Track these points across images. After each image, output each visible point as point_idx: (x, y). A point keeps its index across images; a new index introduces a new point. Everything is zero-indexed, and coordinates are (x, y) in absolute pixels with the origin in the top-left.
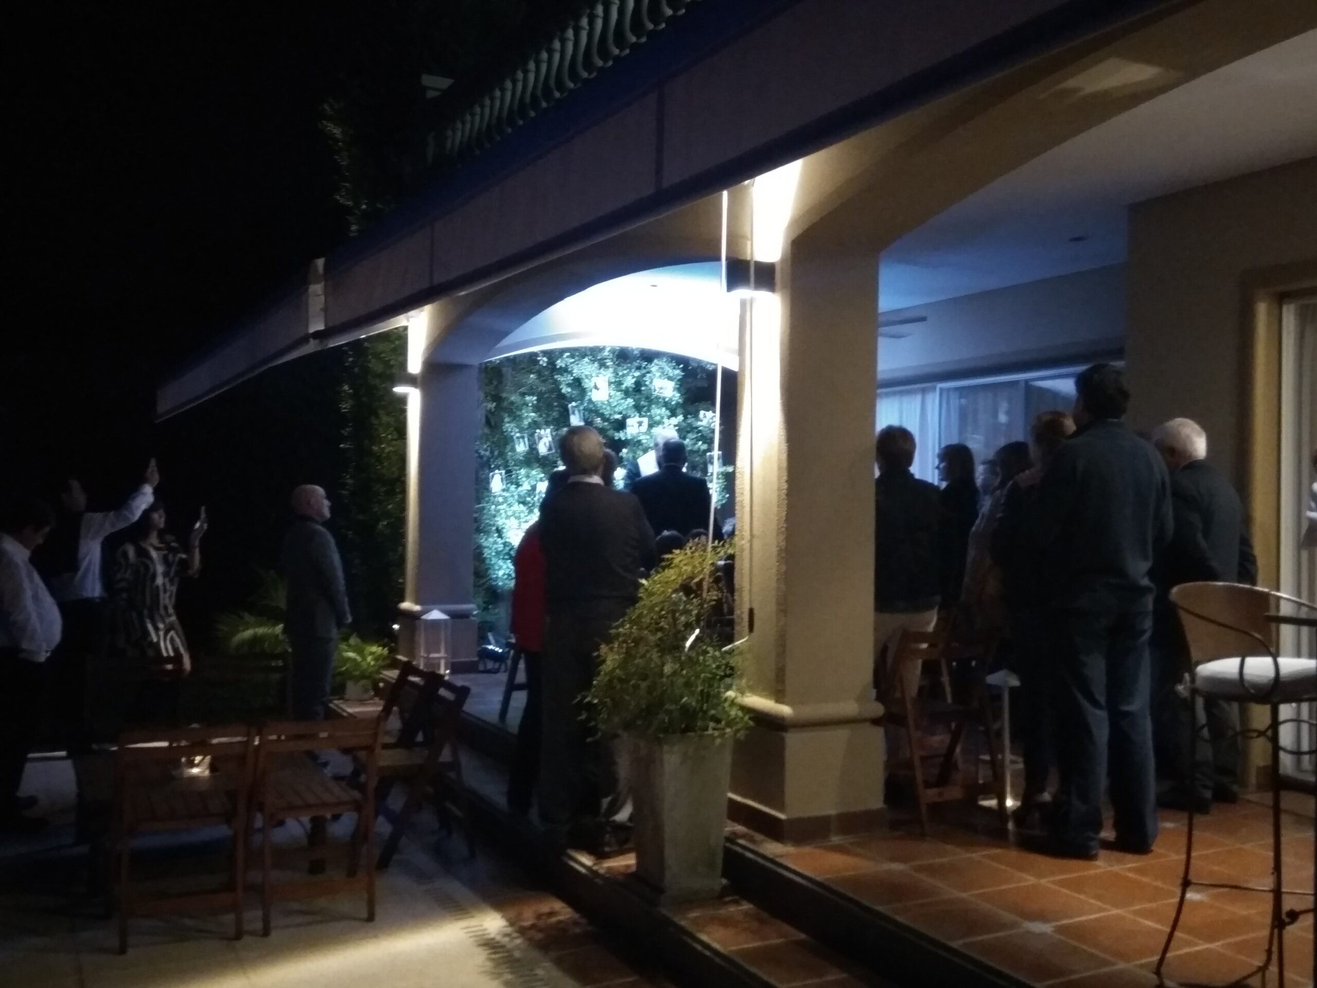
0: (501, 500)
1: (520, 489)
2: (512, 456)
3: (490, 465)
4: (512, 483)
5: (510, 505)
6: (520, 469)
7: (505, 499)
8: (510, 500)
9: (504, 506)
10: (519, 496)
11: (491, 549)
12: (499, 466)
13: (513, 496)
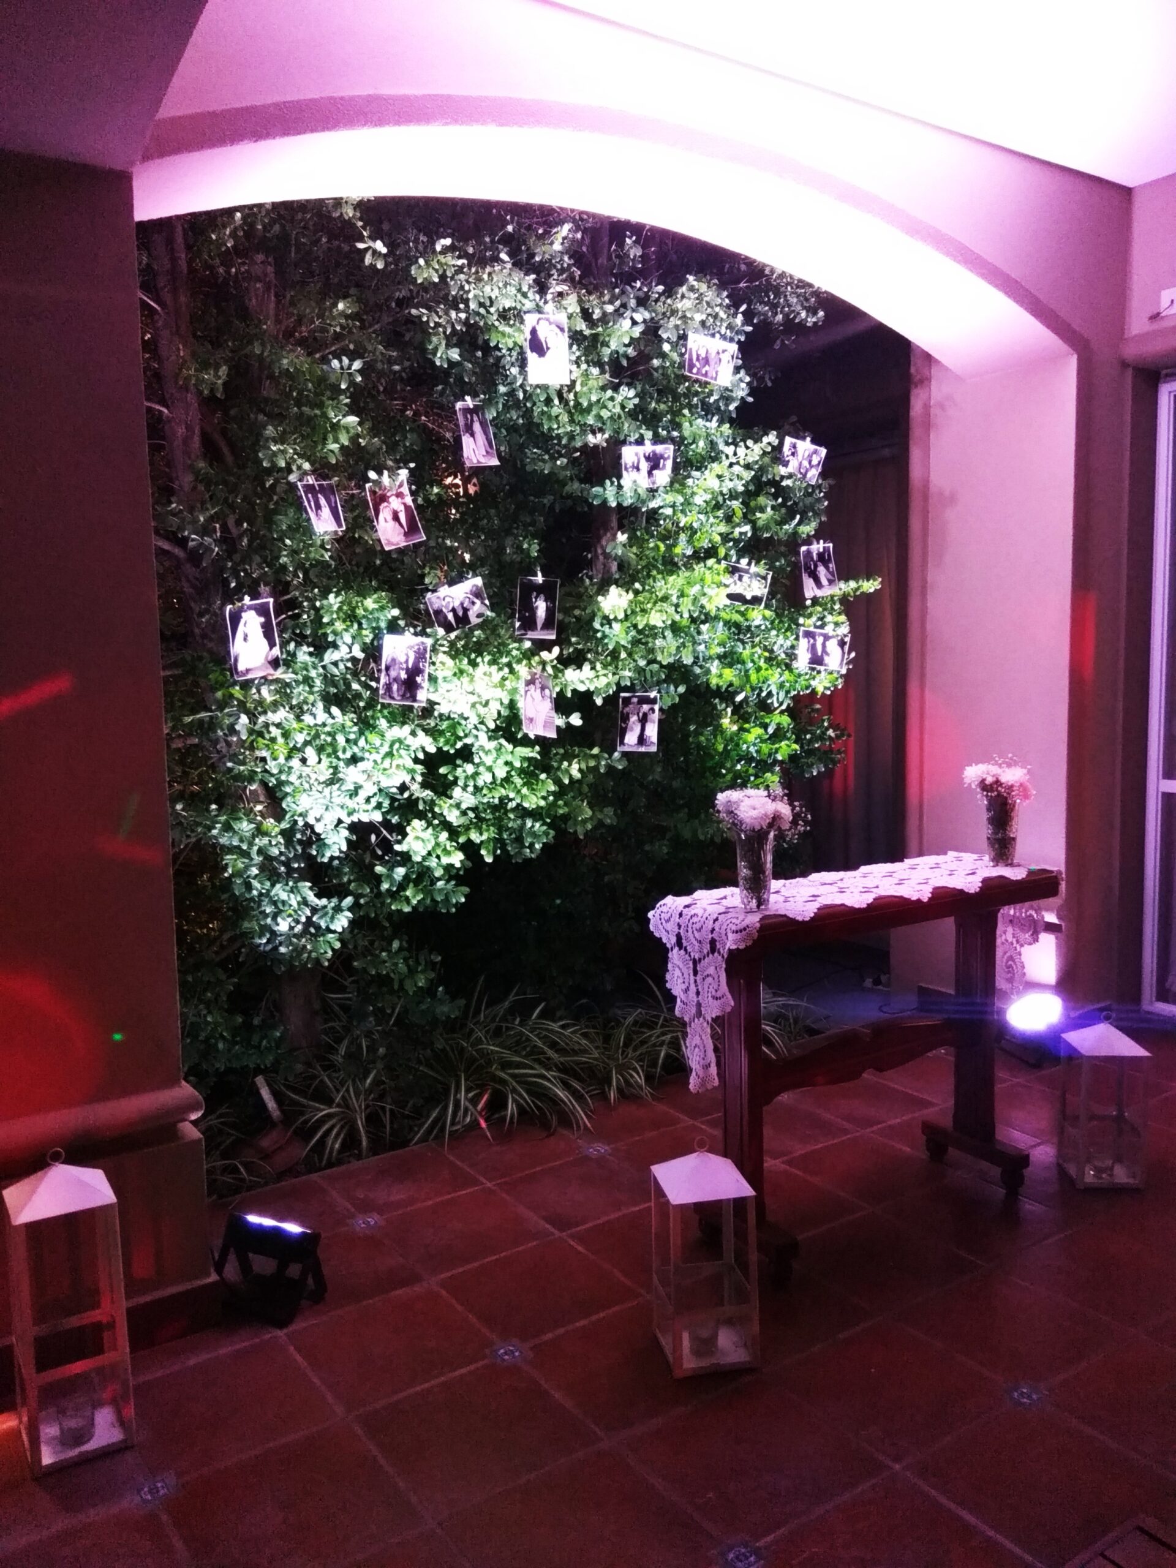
0: (267, 694)
1: (330, 656)
2: (294, 552)
3: (226, 582)
4: (301, 639)
5: (299, 712)
6: (324, 595)
7: (284, 689)
8: (300, 692)
9: (281, 715)
10: (329, 680)
11: (246, 854)
12: (256, 583)
13: (307, 681)
